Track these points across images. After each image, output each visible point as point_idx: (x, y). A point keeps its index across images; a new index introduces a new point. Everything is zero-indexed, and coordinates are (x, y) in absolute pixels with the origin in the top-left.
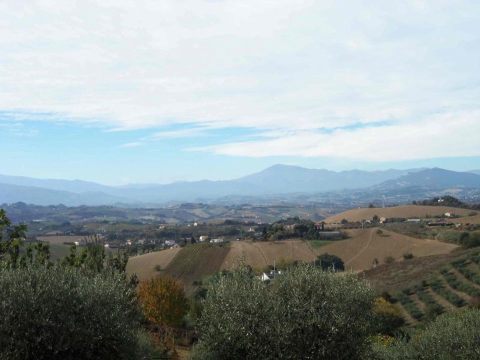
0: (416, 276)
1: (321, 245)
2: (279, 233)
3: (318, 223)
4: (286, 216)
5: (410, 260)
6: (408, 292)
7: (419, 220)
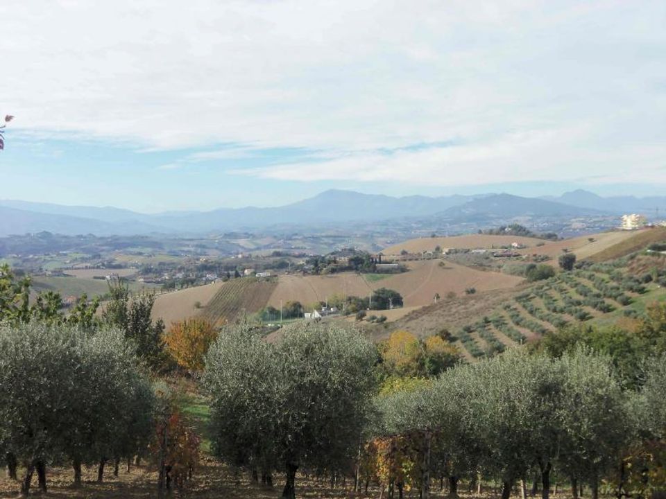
0: (477, 313)
1: (378, 279)
2: (332, 266)
3: (374, 254)
4: (340, 247)
5: (472, 295)
6: (469, 330)
7: (484, 251)
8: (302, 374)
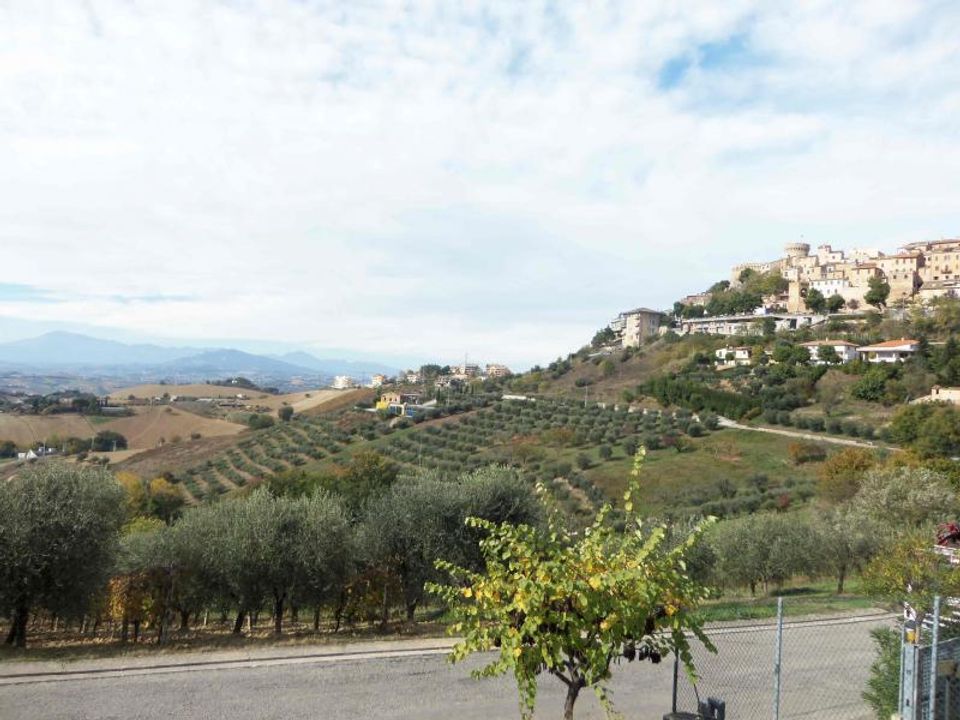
0: (201, 456)
1: (102, 421)
2: (54, 406)
3: (101, 397)
4: (63, 388)
5: (197, 440)
6: (192, 472)
7: (210, 400)
8: (47, 516)
